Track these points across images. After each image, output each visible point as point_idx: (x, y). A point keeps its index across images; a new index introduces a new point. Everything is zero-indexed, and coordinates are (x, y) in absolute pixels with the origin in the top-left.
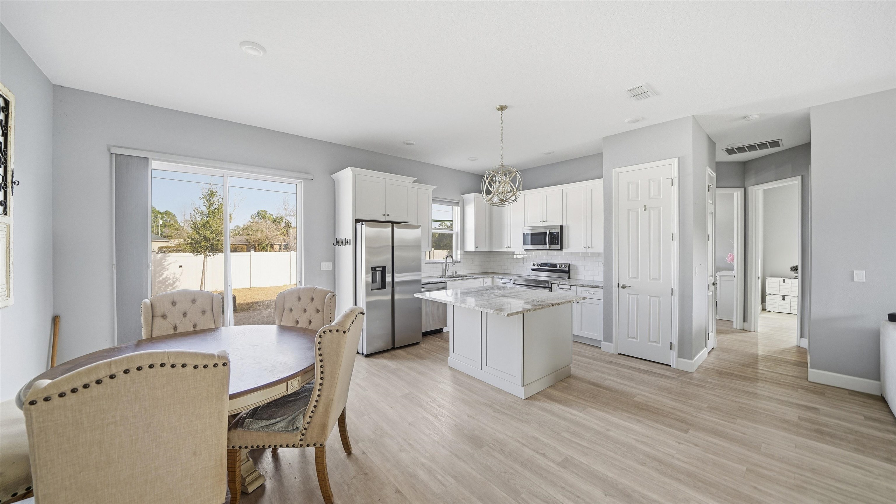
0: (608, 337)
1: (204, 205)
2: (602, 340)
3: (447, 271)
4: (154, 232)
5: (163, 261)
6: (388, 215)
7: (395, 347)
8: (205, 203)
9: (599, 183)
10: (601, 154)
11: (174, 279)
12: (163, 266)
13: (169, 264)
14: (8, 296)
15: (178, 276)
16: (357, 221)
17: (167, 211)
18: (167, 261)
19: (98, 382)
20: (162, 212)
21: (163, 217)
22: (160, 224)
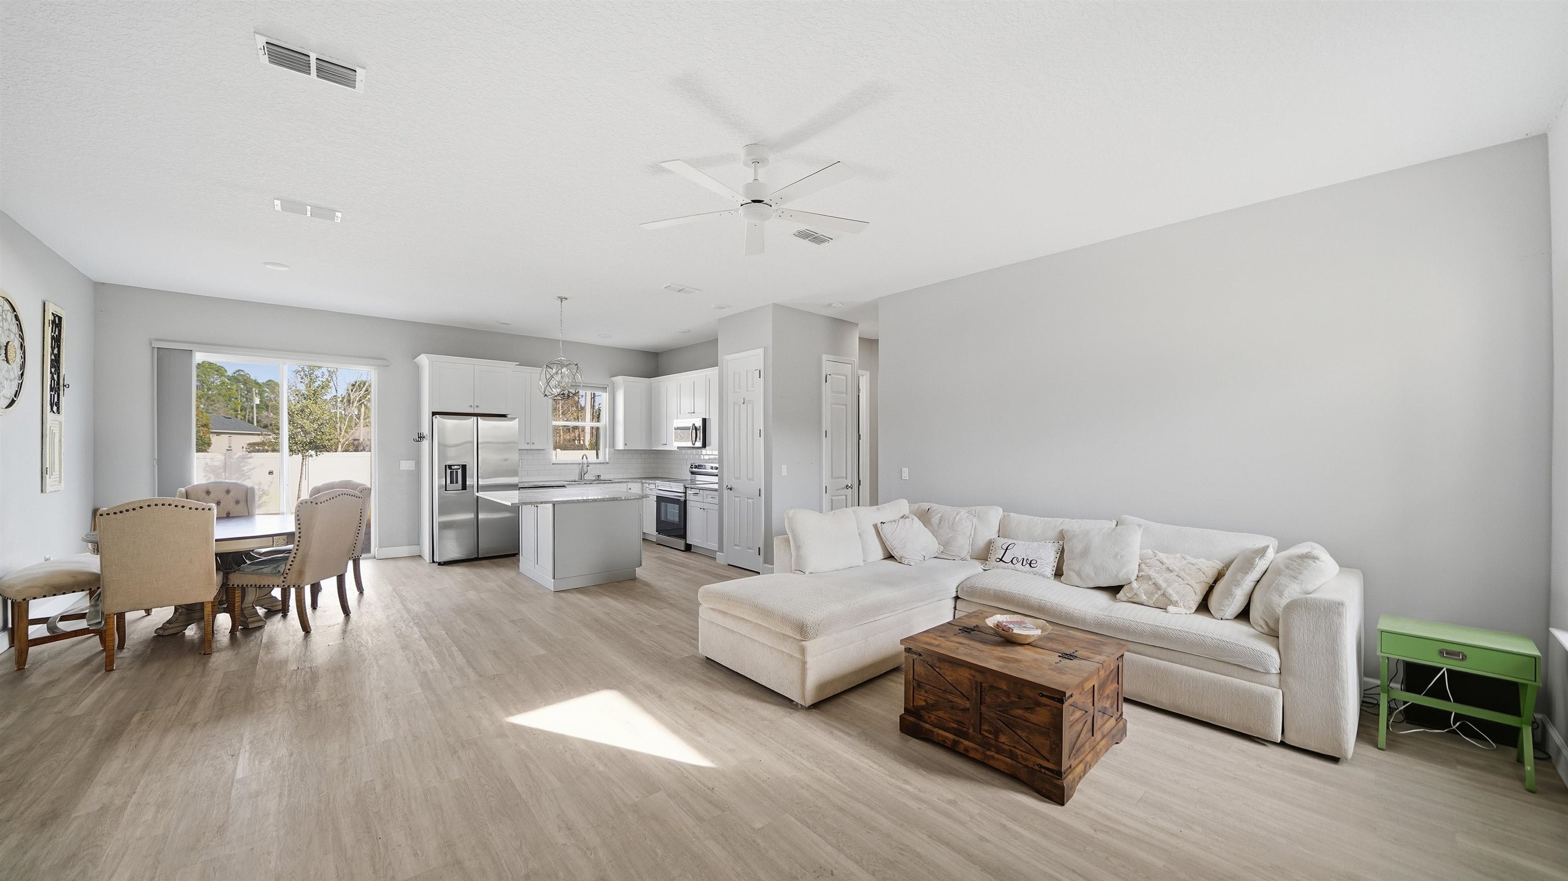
0: (721, 549)
1: (301, 382)
2: (717, 550)
3: (584, 475)
4: (247, 417)
5: (242, 464)
6: (477, 406)
7: (480, 557)
8: (302, 378)
9: (712, 372)
10: (716, 341)
11: (260, 491)
12: (243, 472)
13: (252, 469)
14: (60, 482)
15: (266, 488)
16: (434, 414)
17: (269, 381)
18: (248, 464)
19: (134, 509)
20: (260, 381)
21: (263, 391)
22: (256, 404)
